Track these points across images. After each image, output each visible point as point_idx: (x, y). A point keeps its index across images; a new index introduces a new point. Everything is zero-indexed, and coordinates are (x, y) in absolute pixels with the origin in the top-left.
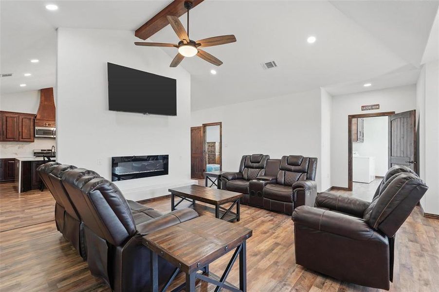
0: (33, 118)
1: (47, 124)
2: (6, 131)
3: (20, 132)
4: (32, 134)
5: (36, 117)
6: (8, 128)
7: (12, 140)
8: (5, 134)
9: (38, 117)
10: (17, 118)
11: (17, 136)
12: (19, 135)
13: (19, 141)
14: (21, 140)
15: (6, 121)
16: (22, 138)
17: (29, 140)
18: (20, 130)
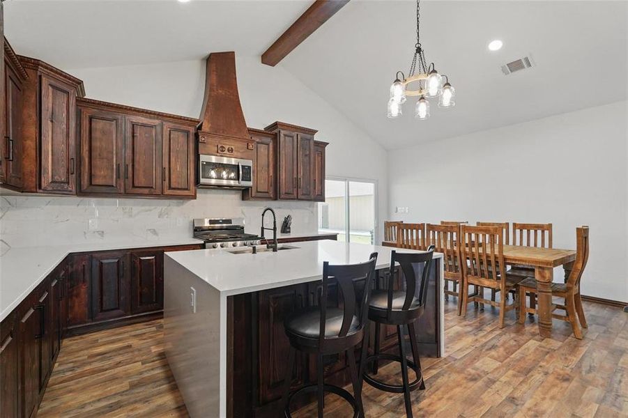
0: (192, 130)
1: (227, 147)
2: (133, 166)
3: (163, 169)
4: (192, 178)
5: (200, 128)
6: (137, 158)
7: (146, 191)
8: (130, 175)
9: (206, 128)
10: (159, 129)
11: (159, 181)
12: (163, 179)
13: (161, 195)
14: (167, 192)
15: (133, 136)
16: (170, 188)
17: (186, 193)
18: (166, 165)
